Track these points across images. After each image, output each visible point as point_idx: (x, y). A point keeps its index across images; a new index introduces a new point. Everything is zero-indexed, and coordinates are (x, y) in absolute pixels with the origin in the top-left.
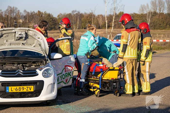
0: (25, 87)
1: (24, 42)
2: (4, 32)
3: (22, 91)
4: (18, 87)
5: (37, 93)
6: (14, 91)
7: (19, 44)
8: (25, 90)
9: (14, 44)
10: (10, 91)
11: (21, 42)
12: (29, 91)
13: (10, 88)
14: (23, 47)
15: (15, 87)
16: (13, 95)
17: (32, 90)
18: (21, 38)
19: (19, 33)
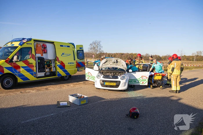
0: (112, 83)
1: (116, 64)
2: (108, 60)
3: (110, 85)
4: (109, 83)
5: (117, 86)
6: (107, 84)
7: (114, 65)
8: (112, 85)
9: (112, 65)
10: (106, 84)
11: (115, 64)
12: (114, 85)
13: (106, 83)
14: (116, 66)
15: (108, 83)
16: (107, 86)
17: (115, 85)
18: (115, 62)
19: (114, 60)
